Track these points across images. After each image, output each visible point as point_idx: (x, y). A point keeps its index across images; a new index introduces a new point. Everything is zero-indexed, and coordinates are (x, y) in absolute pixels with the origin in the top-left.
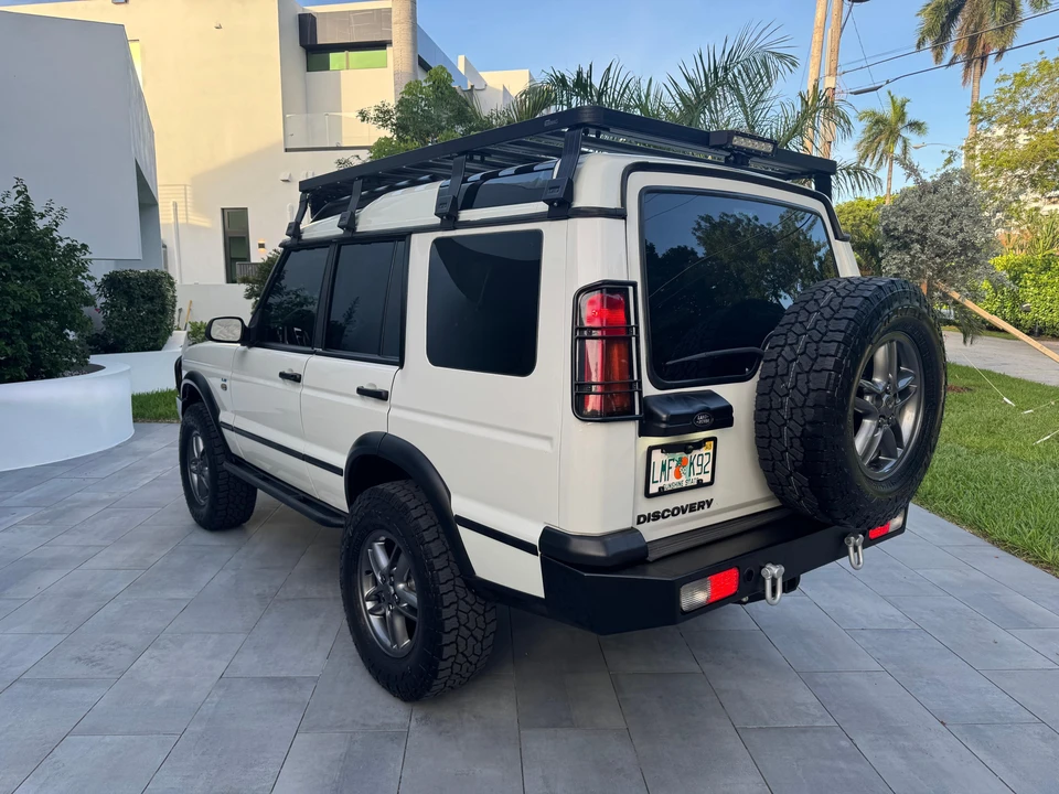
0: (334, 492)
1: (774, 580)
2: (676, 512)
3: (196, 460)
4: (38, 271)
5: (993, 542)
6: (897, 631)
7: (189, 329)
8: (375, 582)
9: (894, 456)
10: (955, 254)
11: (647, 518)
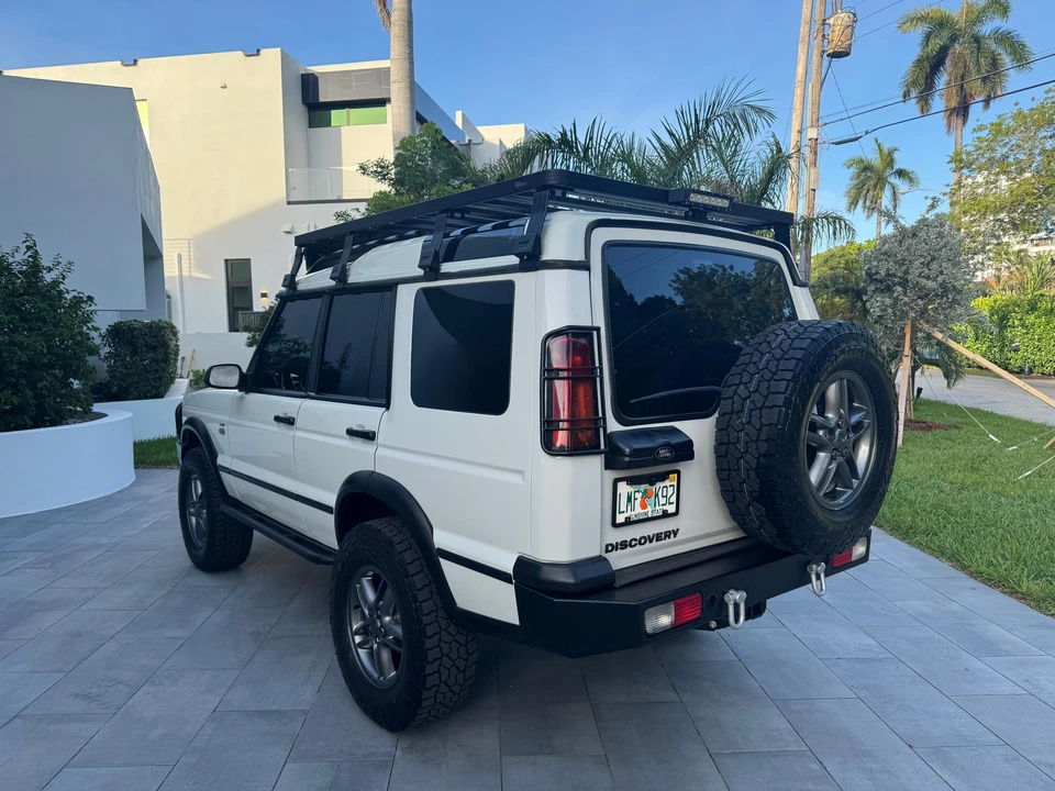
0: (324, 530)
1: (736, 606)
2: (643, 541)
3: (194, 504)
4: (45, 322)
5: (971, 575)
6: (872, 660)
7: (191, 377)
8: (363, 616)
9: (850, 487)
10: (937, 295)
11: (615, 547)
